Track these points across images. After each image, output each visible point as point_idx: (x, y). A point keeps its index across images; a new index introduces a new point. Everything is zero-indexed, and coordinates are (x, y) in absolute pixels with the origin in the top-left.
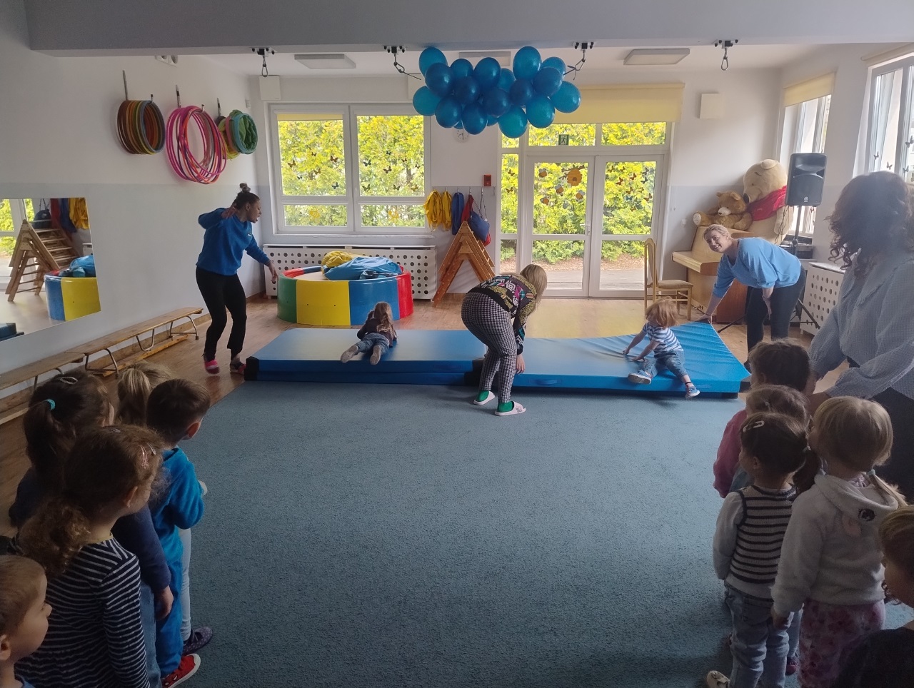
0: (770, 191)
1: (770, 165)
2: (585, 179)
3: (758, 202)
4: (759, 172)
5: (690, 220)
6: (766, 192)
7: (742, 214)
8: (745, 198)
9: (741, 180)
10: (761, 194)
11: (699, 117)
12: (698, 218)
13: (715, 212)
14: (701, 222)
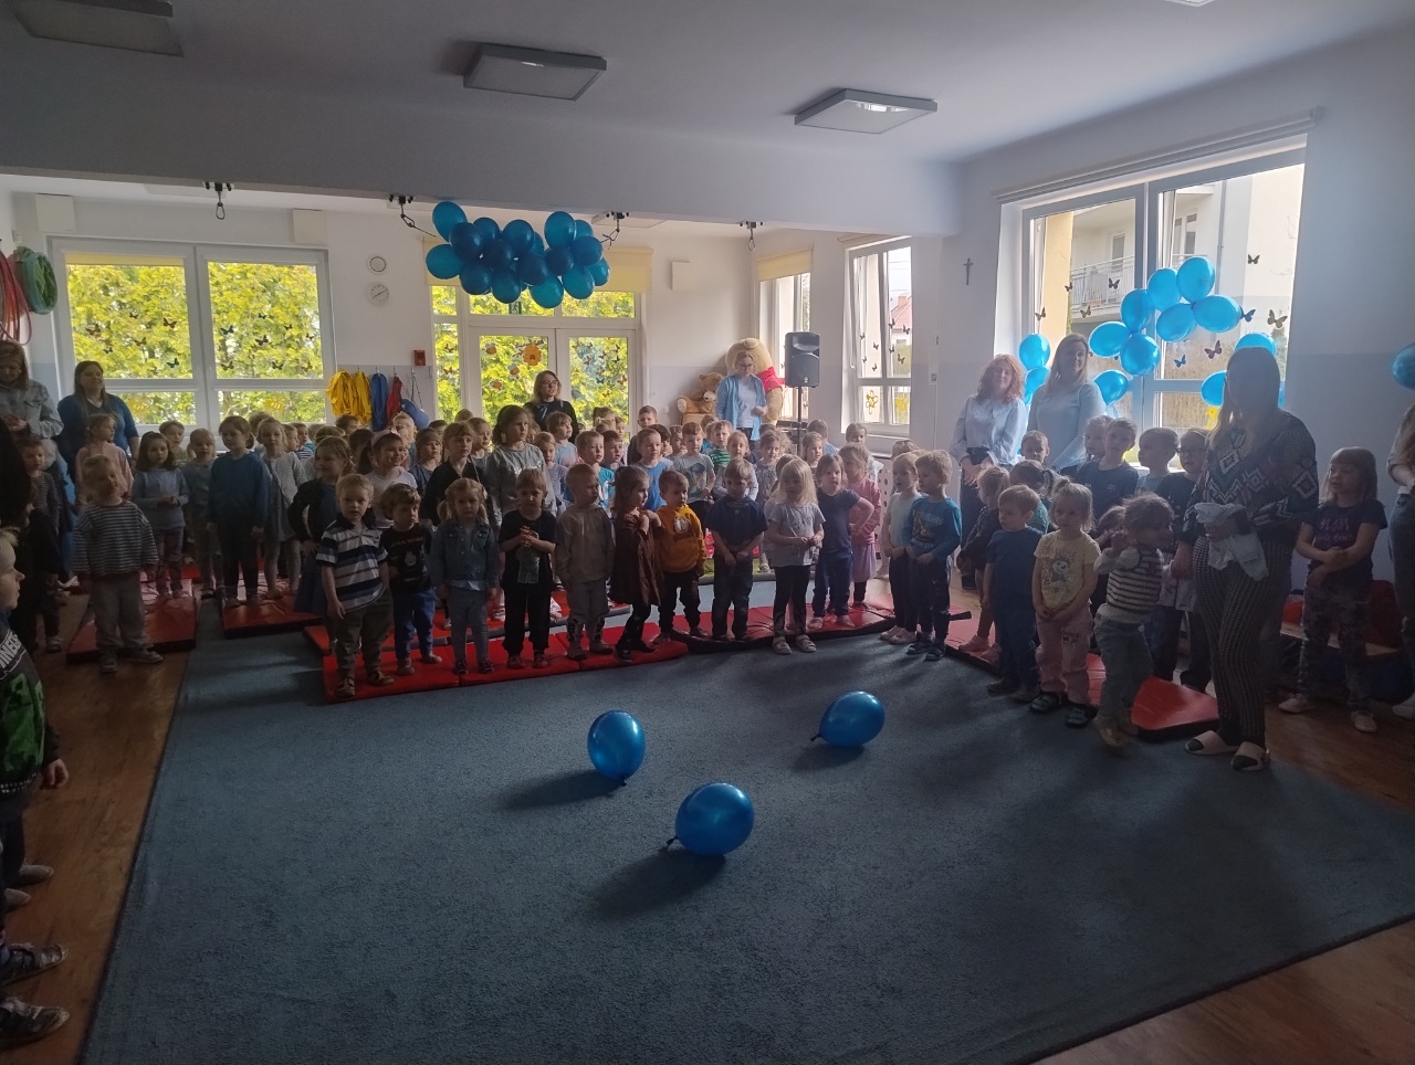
5: (674, 407)
9: (723, 358)
11: (671, 288)
12: (684, 404)
13: (700, 396)
14: (687, 408)
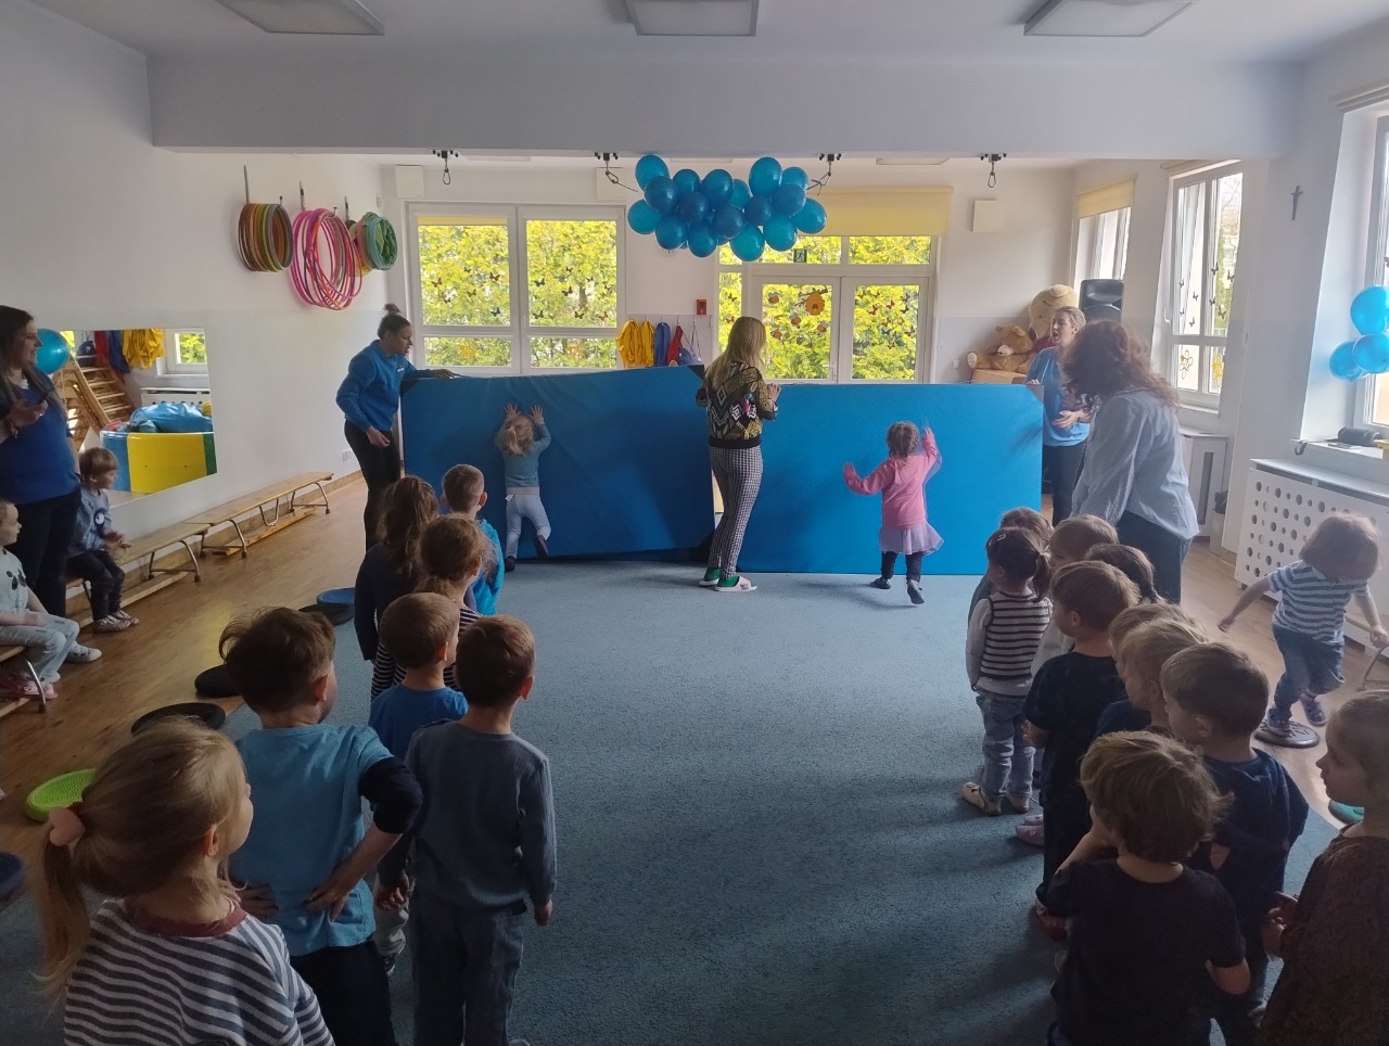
1: (1060, 292)
2: (828, 305)
4: (1047, 299)
5: (964, 361)
7: (1028, 353)
8: (1032, 334)
9: (1026, 309)
11: (972, 230)
12: (974, 359)
13: (994, 351)
14: (979, 363)
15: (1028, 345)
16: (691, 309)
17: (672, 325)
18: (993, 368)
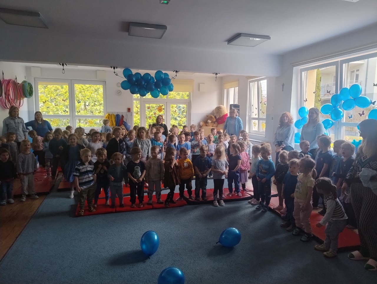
0: (223, 115)
1: (222, 107)
3: (219, 119)
4: (219, 109)
6: (222, 115)
7: (215, 122)
8: (215, 117)
9: (213, 111)
10: (220, 116)
11: (199, 91)
12: (202, 123)
13: (206, 121)
14: (203, 125)
15: (215, 120)
16: (126, 111)
17: (120, 115)
18: (206, 126)
